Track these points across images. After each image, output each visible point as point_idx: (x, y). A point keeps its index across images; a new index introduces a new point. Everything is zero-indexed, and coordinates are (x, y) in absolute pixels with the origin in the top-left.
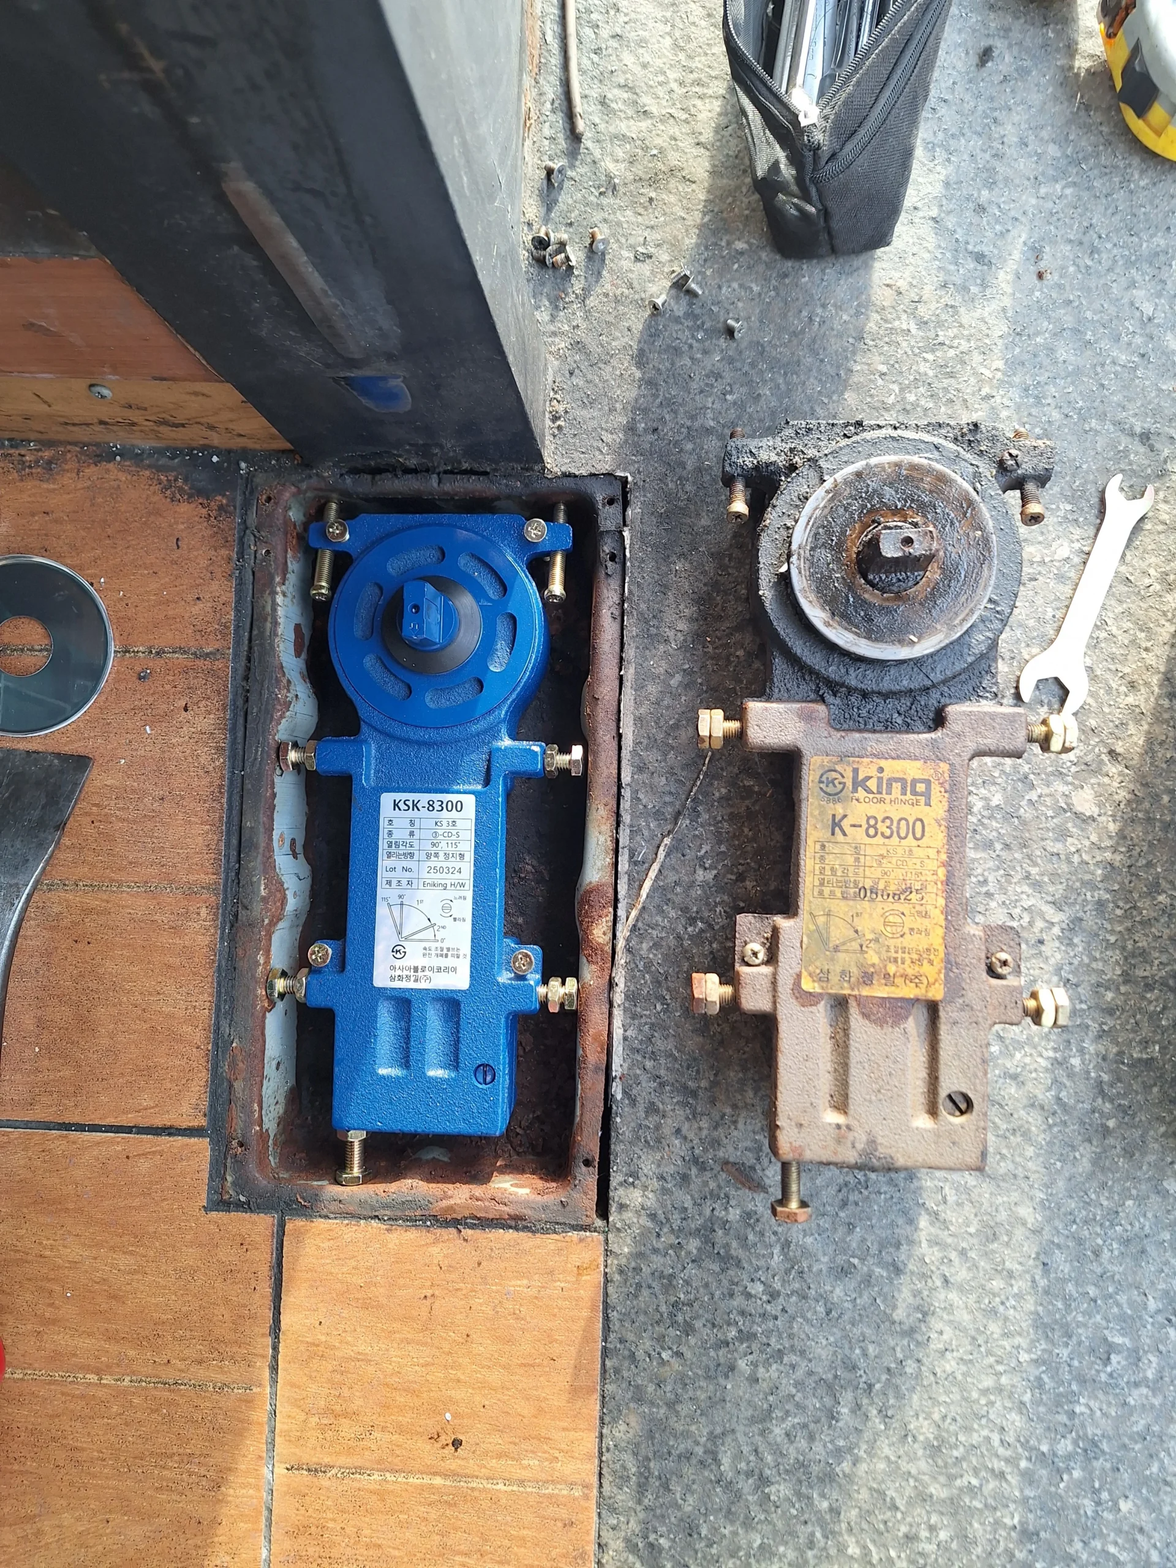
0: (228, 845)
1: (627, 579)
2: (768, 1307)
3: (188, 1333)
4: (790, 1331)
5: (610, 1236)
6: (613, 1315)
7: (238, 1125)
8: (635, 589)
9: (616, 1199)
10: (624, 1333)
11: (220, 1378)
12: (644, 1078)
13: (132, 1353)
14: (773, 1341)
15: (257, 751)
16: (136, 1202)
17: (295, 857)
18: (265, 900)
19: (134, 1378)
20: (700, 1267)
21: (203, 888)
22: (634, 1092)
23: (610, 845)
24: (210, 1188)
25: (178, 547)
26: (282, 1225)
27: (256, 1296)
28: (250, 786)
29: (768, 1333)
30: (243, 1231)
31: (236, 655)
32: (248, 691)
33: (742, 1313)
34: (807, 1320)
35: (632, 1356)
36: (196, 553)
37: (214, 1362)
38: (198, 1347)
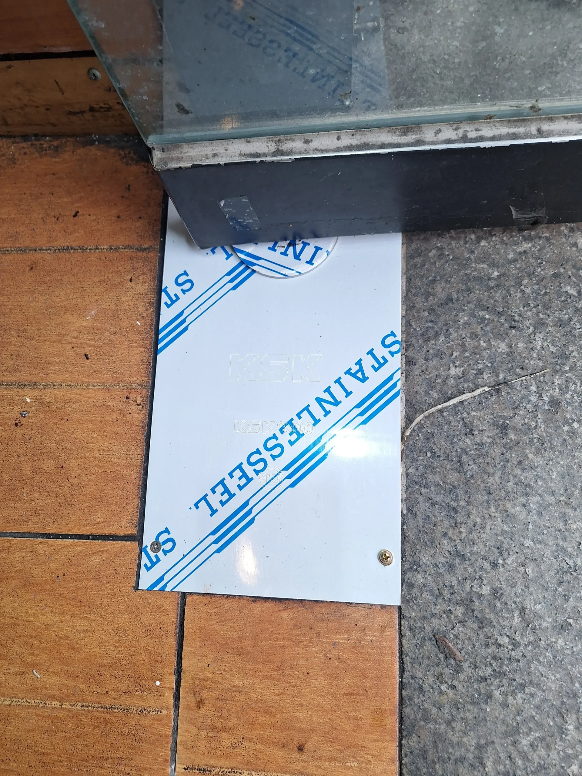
2: (513, 654)
3: (120, 673)
4: (528, 670)
6: (407, 659)
10: (414, 671)
11: (141, 704)
12: (421, 499)
13: (83, 687)
14: (517, 677)
19: (84, 704)
20: (464, 626)
22: (415, 509)
25: (130, 189)
26: (184, 599)
29: (514, 672)
30: (159, 603)
33: (495, 658)
34: (539, 662)
35: (421, 688)
36: (139, 192)
37: (137, 693)
38: (127, 682)
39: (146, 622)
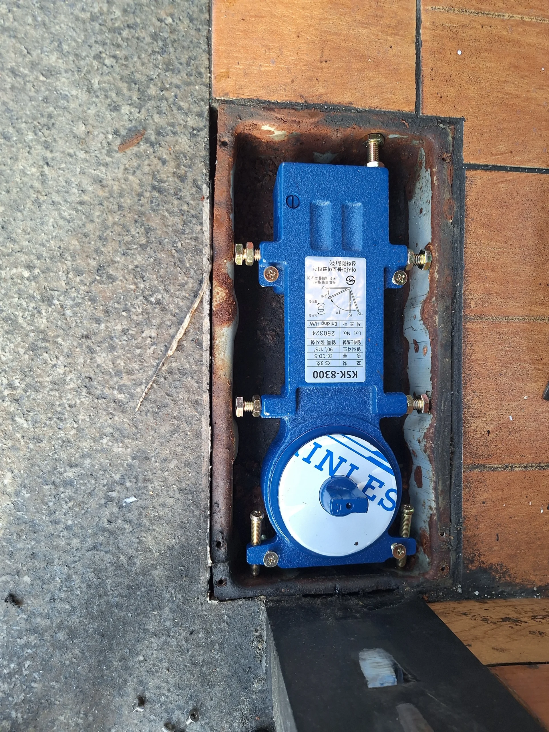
0: (460, 347)
1: (208, 531)
2: (101, 49)
3: (471, 44)
4: (86, 33)
5: (208, 97)
6: (205, 47)
7: (446, 172)
8: (202, 524)
9: (204, 120)
10: (197, 36)
11: (451, 16)
12: (188, 199)
13: (504, 33)
14: (97, 27)
15: (444, 406)
16: (505, 125)
17: (415, 342)
18: (435, 313)
19: (502, 18)
20: (148, 76)
21: (474, 319)
22: (194, 189)
23: (216, 352)
24: (461, 133)
25: (497, 535)
26: (417, 108)
27: (431, 65)
28: (448, 384)
29: (101, 32)
30: (440, 105)
31: (459, 468)
32: (451, 445)
33: (118, 46)
34: (75, 41)
35: (191, 20)
36: (487, 532)
37: (455, 25)
38: (465, 35)
39: (452, 88)
